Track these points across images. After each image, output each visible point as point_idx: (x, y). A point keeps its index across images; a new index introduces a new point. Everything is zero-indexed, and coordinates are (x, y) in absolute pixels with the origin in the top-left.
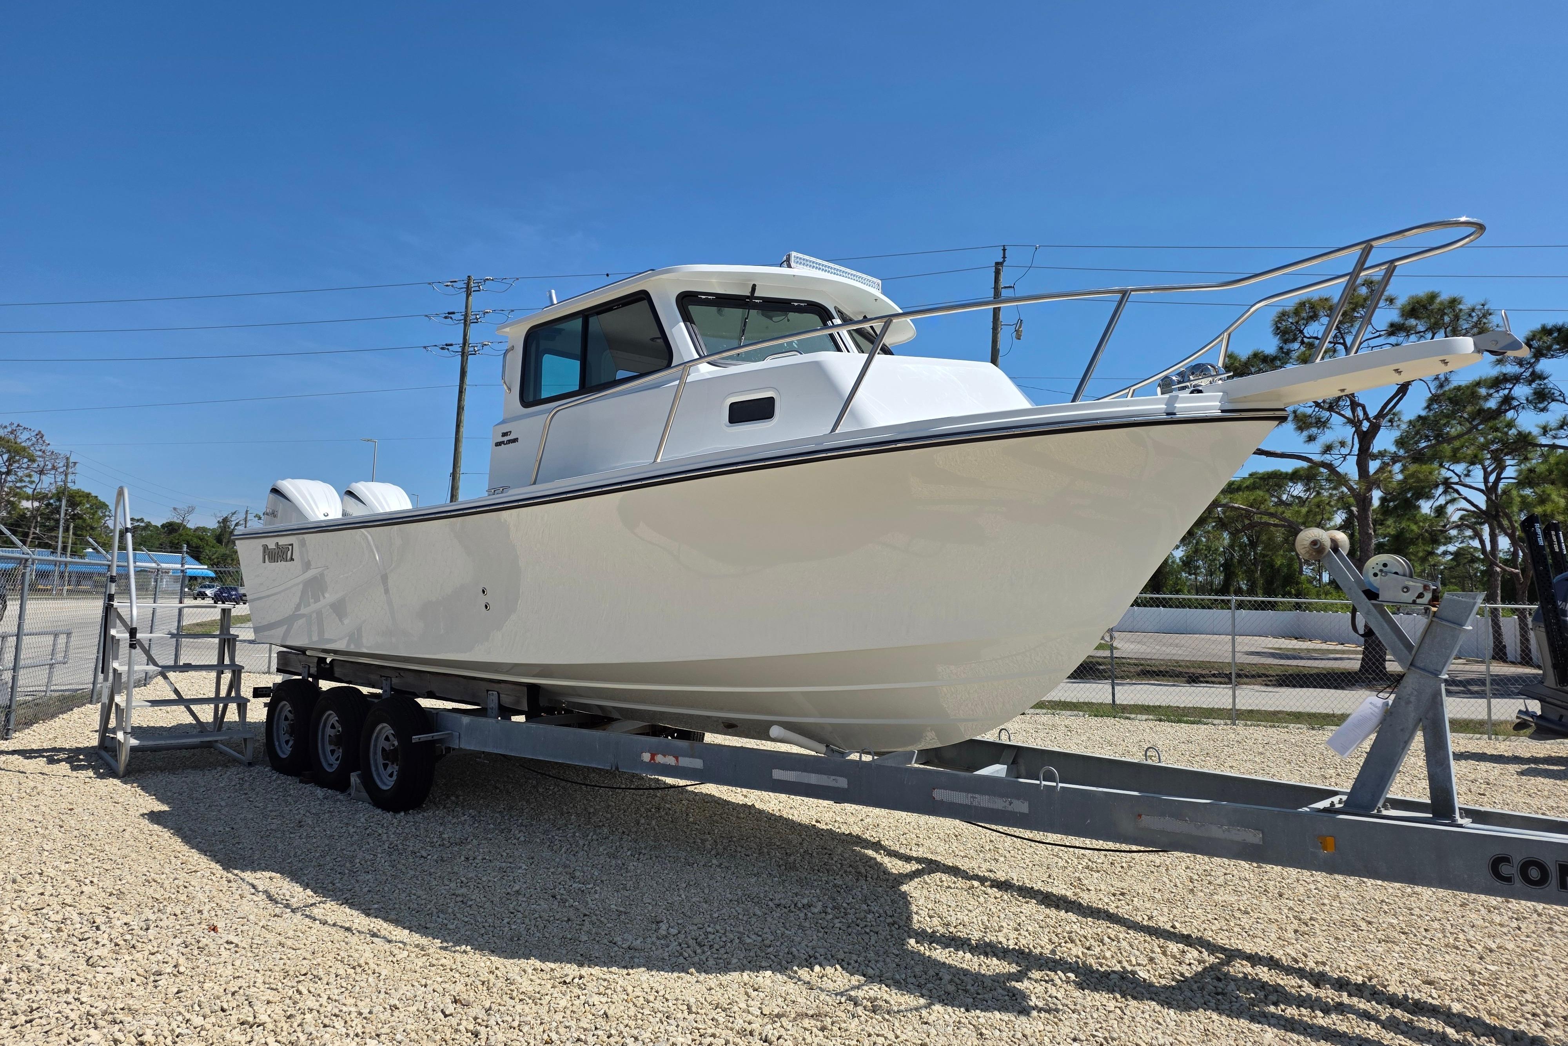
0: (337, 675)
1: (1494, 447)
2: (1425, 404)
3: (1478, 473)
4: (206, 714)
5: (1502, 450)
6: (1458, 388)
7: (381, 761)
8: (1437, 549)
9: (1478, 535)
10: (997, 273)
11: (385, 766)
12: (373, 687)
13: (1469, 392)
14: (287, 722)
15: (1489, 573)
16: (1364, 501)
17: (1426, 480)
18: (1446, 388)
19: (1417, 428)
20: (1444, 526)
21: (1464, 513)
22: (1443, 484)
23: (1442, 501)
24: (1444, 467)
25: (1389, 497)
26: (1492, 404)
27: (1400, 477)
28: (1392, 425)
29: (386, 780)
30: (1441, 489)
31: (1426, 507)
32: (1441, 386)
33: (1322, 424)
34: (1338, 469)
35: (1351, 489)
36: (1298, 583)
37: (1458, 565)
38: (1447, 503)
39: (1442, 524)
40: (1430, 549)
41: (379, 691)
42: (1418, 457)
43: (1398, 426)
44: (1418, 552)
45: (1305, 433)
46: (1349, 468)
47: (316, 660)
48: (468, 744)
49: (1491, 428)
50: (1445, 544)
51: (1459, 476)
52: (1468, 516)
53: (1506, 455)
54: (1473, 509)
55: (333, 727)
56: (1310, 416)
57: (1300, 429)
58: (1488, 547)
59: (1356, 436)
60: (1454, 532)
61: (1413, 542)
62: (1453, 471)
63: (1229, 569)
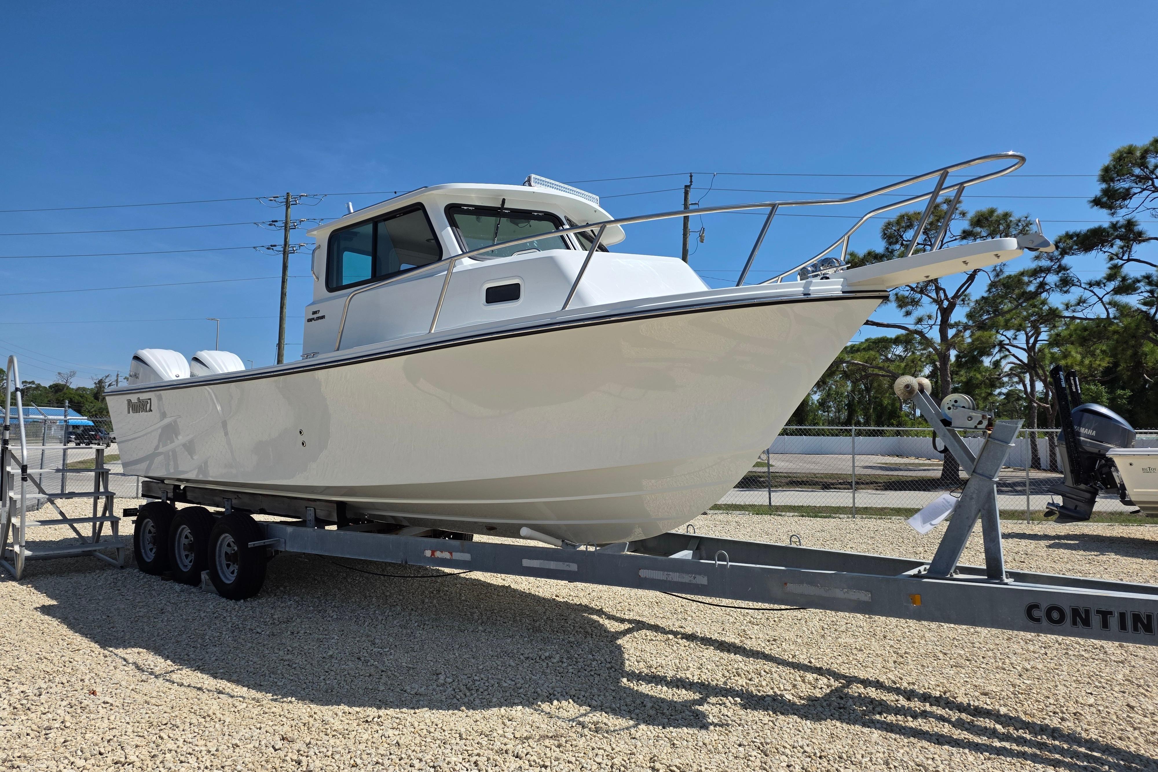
0: (189, 498)
1: (1033, 318)
2: (987, 289)
3: (1022, 337)
4: (86, 530)
5: (1038, 321)
6: (1009, 277)
7: (224, 562)
8: (995, 391)
9: (1022, 381)
10: (686, 193)
11: (228, 566)
12: (218, 507)
13: (1017, 279)
14: (151, 535)
15: (1029, 407)
16: (944, 358)
17: (987, 342)
18: (1001, 277)
19: (981, 305)
20: (999, 375)
21: (1013, 365)
22: (999, 345)
23: (998, 357)
24: (999, 333)
25: (961, 354)
26: (1032, 288)
27: (969, 340)
28: (964, 303)
29: (229, 576)
30: (997, 349)
31: (987, 362)
32: (998, 275)
33: (915, 303)
34: (926, 335)
35: (935, 349)
36: (899, 417)
37: (1009, 402)
38: (1001, 359)
39: (997, 373)
40: (989, 391)
41: (223, 510)
42: (982, 326)
43: (968, 304)
44: (981, 393)
45: (904, 310)
46: (934, 334)
47: (172, 487)
48: (292, 548)
49: (1031, 305)
50: (999, 388)
51: (1009, 340)
52: (1015, 367)
53: (1041, 324)
54: (1019, 362)
55: (186, 537)
56: (907, 297)
57: (900, 306)
58: (1029, 390)
59: (939, 312)
60: (1006, 379)
61: (978, 386)
62: (1005, 336)
63: (851, 408)
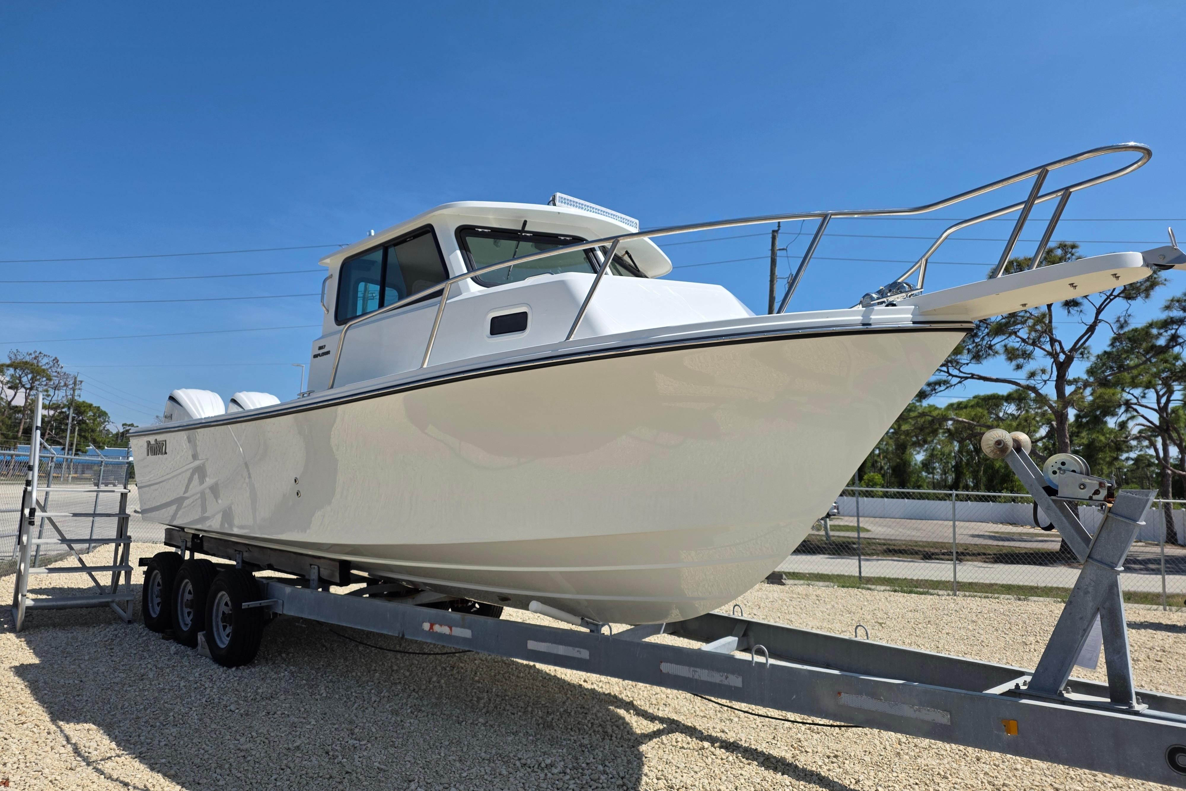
0: (205, 548)
1: (1164, 375)
2: (1109, 342)
3: (1152, 395)
5: (1171, 378)
6: (1135, 330)
8: (1121, 455)
9: (1153, 445)
10: (774, 238)
11: (225, 627)
12: (230, 559)
13: (1144, 333)
14: (159, 588)
15: (1162, 475)
16: (1062, 417)
17: (1110, 401)
18: (1126, 329)
19: (1104, 361)
20: (1126, 437)
21: (1142, 427)
22: (1125, 404)
23: (1124, 418)
24: (1125, 391)
25: (1082, 414)
26: (1162, 342)
27: (1091, 398)
28: (1083, 357)
29: (223, 641)
30: (1123, 409)
31: (1111, 422)
32: (1122, 327)
33: (1027, 356)
34: (1040, 391)
35: (1051, 407)
36: (1012, 481)
37: (1138, 468)
38: (1128, 420)
39: (1124, 435)
40: (1115, 456)
41: (234, 563)
42: (1104, 383)
43: (1088, 358)
44: (1106, 457)
45: (1014, 363)
46: (1050, 391)
47: (191, 536)
48: (289, 611)
49: (1162, 360)
50: (1127, 452)
51: (1137, 399)
52: (1145, 430)
53: (1174, 381)
54: (1151, 425)
55: (190, 593)
56: (1018, 349)
57: (1010, 359)
58: (1161, 455)
59: (1054, 366)
60: (1134, 443)
61: (1101, 449)
62: (1132, 394)
63: (958, 469)
